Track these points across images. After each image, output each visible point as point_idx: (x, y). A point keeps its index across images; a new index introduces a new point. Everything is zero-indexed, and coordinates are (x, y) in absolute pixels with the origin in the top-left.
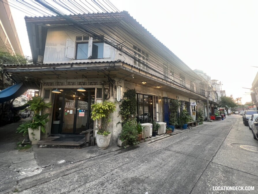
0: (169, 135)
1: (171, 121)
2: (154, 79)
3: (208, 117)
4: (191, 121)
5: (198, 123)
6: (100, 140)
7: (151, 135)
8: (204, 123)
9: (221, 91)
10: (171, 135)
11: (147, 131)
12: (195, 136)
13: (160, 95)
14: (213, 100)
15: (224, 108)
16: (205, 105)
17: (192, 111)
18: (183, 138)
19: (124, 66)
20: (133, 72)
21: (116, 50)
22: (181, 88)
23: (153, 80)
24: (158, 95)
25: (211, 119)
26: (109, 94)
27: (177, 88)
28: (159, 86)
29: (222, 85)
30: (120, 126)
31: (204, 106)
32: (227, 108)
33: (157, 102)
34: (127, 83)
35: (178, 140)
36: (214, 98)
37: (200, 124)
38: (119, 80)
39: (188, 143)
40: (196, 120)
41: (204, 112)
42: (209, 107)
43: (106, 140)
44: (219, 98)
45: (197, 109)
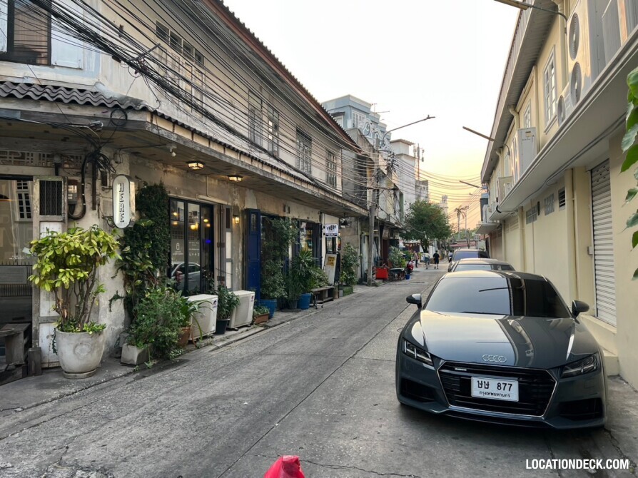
0: (263, 328)
1: (267, 287)
2: (230, 158)
3: (369, 271)
4: (322, 284)
5: (341, 292)
6: (79, 348)
7: (214, 328)
8: (358, 290)
9: (417, 181)
10: (266, 327)
11: (202, 316)
12: (328, 322)
13: (237, 202)
14: (389, 216)
15: (419, 241)
16: (365, 234)
17: (327, 252)
18: (299, 330)
19: (154, 122)
20: (177, 139)
21: (132, 70)
22: (299, 184)
23: (228, 160)
24: (230, 204)
25: (377, 279)
26: (80, 201)
27: (290, 185)
28: (237, 176)
29: (420, 161)
30: (119, 306)
31: (361, 236)
32: (426, 241)
33: (229, 225)
34: (139, 161)
35: (288, 335)
36: (391, 211)
37: (345, 293)
38: (115, 154)
39: (312, 338)
40: (336, 280)
41: (359, 254)
42: (376, 239)
43: (98, 347)
44: (406, 207)
45: (340, 245)
